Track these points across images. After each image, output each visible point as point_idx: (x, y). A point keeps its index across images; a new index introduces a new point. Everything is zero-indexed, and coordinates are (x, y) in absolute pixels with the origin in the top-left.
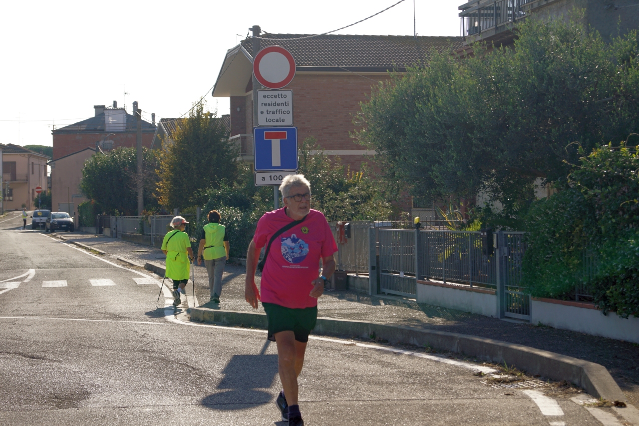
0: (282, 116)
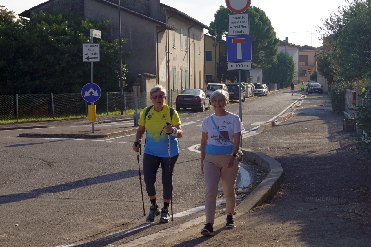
0: (243, 29)
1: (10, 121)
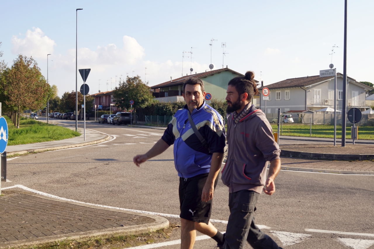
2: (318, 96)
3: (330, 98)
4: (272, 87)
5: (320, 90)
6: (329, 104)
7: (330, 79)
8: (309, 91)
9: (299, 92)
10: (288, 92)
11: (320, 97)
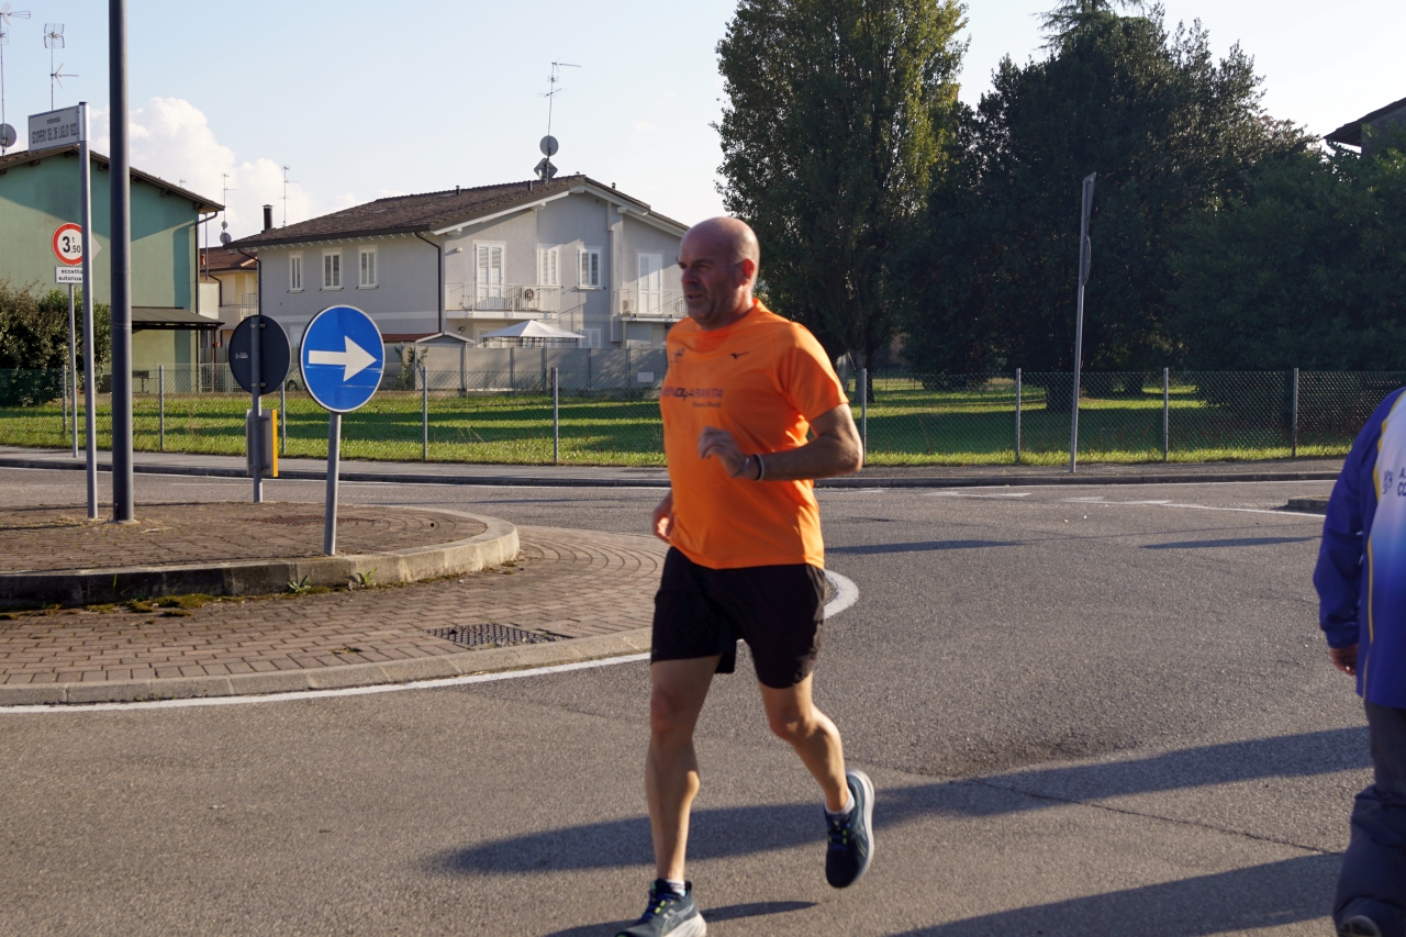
1: (1270, 453)
2: (493, 272)
3: (546, 280)
4: (305, 231)
5: (502, 246)
6: (541, 308)
7: (543, 202)
8: (455, 251)
9: (410, 255)
10: (371, 255)
11: (500, 278)
